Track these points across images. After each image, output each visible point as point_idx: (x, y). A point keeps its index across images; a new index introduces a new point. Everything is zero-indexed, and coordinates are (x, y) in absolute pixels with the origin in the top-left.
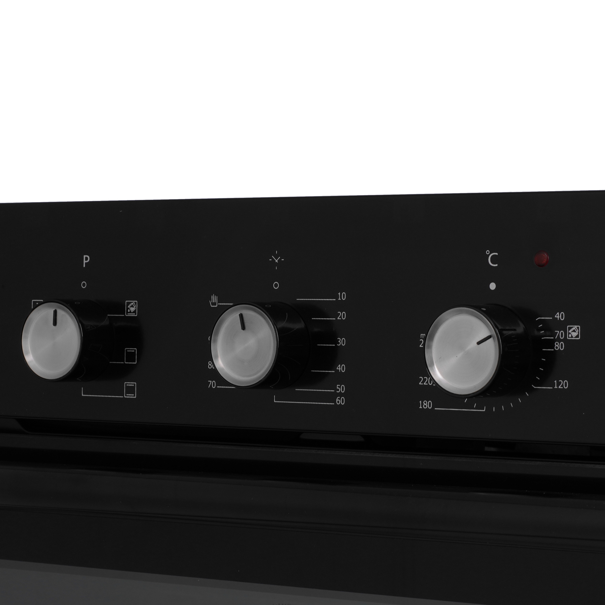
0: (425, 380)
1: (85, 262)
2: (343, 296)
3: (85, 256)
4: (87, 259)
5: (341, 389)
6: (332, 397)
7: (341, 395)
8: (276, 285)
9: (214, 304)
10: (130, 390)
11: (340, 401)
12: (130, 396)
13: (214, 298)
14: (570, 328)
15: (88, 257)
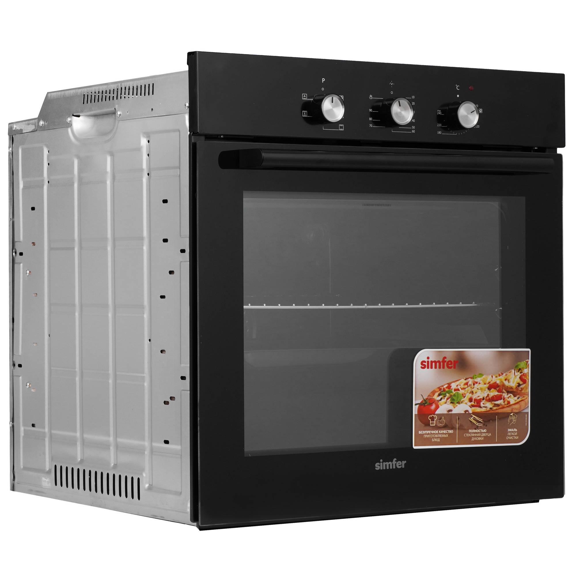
0: (439, 125)
1: (323, 81)
2: (413, 97)
3: (323, 79)
4: (324, 80)
5: (413, 127)
6: (411, 130)
7: (413, 129)
8: (392, 93)
9: (371, 98)
10: (341, 127)
11: (413, 131)
12: (341, 130)
13: (371, 96)
14: (480, 110)
15: (324, 79)
